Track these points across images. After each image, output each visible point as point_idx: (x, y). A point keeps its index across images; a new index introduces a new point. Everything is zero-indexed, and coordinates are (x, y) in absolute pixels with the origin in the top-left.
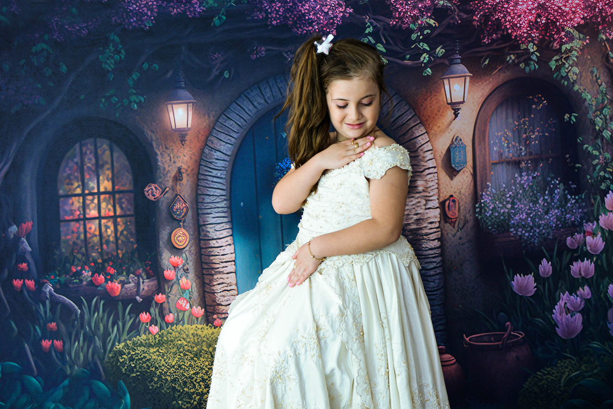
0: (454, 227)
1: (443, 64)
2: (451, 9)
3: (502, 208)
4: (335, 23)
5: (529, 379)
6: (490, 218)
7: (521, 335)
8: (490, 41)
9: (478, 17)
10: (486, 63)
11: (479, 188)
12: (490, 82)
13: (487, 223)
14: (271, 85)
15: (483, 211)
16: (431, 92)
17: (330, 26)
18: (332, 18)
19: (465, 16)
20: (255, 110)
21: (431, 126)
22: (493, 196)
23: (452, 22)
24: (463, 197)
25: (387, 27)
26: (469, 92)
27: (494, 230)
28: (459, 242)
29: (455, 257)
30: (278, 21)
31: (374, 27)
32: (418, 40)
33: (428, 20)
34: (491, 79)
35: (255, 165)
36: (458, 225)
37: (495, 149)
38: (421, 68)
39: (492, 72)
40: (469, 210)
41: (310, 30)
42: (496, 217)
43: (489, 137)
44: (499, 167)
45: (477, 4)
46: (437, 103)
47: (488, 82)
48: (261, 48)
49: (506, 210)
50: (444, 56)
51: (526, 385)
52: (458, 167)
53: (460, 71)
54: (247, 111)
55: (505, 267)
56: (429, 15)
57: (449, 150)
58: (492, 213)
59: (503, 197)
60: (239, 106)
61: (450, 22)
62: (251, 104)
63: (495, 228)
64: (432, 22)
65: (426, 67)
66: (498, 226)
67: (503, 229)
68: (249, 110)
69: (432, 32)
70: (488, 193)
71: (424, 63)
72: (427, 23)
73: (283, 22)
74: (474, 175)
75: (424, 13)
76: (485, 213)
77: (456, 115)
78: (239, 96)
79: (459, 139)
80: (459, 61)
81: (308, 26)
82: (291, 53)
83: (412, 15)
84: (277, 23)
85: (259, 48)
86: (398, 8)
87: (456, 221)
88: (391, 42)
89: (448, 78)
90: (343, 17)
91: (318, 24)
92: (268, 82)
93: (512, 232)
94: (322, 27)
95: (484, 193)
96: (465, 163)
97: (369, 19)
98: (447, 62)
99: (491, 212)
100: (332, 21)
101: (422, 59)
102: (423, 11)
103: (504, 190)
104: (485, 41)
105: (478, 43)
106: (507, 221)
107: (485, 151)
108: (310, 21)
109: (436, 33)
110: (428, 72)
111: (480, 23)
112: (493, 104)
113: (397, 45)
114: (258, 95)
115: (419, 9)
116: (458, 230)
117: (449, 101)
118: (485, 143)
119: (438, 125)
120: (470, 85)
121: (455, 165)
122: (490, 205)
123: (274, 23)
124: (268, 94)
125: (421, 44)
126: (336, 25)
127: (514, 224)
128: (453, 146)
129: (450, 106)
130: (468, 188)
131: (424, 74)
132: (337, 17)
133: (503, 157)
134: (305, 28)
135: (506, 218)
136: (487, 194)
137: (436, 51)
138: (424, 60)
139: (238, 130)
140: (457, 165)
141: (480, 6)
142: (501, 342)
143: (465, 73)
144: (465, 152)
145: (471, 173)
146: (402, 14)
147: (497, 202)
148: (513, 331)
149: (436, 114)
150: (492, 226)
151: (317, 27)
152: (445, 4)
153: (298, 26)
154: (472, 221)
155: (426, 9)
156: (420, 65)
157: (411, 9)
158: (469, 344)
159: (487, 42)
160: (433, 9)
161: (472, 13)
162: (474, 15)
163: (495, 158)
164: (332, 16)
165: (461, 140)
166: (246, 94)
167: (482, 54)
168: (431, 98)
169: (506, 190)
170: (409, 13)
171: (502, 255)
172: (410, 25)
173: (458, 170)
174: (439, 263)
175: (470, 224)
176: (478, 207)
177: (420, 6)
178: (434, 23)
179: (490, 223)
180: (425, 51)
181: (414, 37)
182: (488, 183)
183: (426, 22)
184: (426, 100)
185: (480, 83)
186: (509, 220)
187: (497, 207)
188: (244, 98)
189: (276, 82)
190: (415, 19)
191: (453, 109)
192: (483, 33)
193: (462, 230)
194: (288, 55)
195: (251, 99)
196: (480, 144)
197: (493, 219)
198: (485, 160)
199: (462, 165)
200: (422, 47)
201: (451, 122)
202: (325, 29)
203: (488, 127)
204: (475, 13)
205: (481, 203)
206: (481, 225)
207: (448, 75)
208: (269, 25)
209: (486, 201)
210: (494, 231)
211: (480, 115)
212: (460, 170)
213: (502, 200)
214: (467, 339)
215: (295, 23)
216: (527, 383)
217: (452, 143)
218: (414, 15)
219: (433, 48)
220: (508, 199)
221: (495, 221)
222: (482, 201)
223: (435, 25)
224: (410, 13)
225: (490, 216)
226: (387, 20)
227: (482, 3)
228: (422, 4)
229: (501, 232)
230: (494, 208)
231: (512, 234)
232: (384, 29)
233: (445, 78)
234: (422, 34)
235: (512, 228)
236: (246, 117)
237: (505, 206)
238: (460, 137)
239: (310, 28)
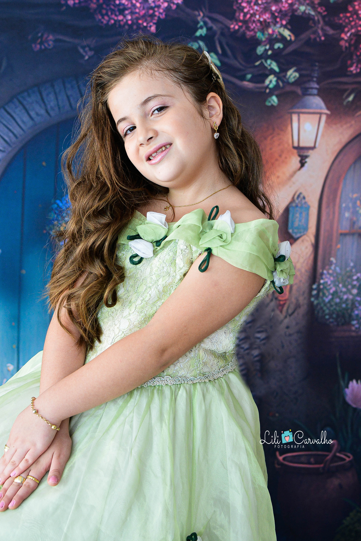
0: (281, 312)
1: (293, 93)
2: (313, 20)
3: (345, 293)
4: (155, 16)
5: (352, 514)
6: (328, 305)
7: (348, 458)
8: (358, 70)
9: (348, 34)
10: (351, 98)
11: (319, 264)
12: (351, 126)
13: (324, 311)
14: (57, 91)
15: (321, 294)
16: (274, 130)
17: (149, 19)
18: (152, 8)
19: (331, 32)
20: (31, 123)
21: (268, 174)
22: (337, 276)
23: (313, 37)
24: (298, 274)
25: (226, 33)
26: (323, 135)
27: (331, 320)
28: (285, 333)
29: (278, 350)
30: (77, 1)
31: (209, 29)
32: (264, 56)
33: (281, 30)
34: (353, 122)
35: (23, 199)
36: (287, 310)
37: (347, 215)
38: (264, 95)
39: (357, 112)
40: (304, 293)
41: (120, 21)
42: (336, 304)
43: (341, 198)
44: (348, 240)
45: (348, 18)
46: (279, 145)
47: (348, 125)
48: (48, 37)
49: (351, 297)
50: (297, 83)
51: (347, 521)
52: (296, 233)
53: (314, 105)
54: (20, 123)
55: (339, 370)
56: (284, 22)
57: (287, 210)
58: (332, 299)
59: (349, 280)
60: (9, 113)
61: (310, 39)
62: (26, 114)
63: (333, 318)
64: (287, 33)
65: (271, 94)
66: (338, 316)
67: (343, 320)
68: (23, 122)
69: (285, 47)
70: (331, 272)
71: (270, 89)
72: (281, 35)
73: (83, 4)
74: (316, 247)
75: (278, 20)
76: (322, 298)
77: (302, 164)
78: (11, 101)
79: (302, 196)
80: (315, 92)
81: (117, 13)
82: (91, 49)
83: (262, 19)
84: (75, 4)
85: (45, 36)
86: (244, 8)
87: (284, 304)
88: (229, 52)
89: (299, 113)
90: (168, 9)
91: (132, 13)
92: (53, 86)
93: (353, 325)
94: (138, 19)
95: (325, 272)
96: (306, 228)
97: (204, 16)
98: (299, 91)
99: (330, 297)
100: (151, 12)
101: (267, 82)
102: (276, 17)
103: (351, 271)
104: (352, 69)
105: (343, 71)
106: (349, 311)
107: (334, 217)
108: (121, 7)
109: (290, 49)
110: (274, 101)
111: (350, 45)
112: (351, 156)
113: (236, 58)
114: (37, 102)
115: (272, 14)
116: (286, 317)
117: (296, 144)
118: (334, 205)
119: (278, 174)
120: (325, 127)
121: (293, 231)
122: (331, 288)
123: (71, 3)
124: (52, 102)
125: (269, 61)
126: (156, 18)
127: (357, 315)
128: (294, 205)
129: (295, 151)
130: (306, 262)
131: (268, 104)
132: (159, 7)
133: (356, 227)
134: (113, 16)
135: (349, 306)
136: (328, 273)
137: (286, 74)
138: (269, 85)
139: (4, 148)
140: (295, 231)
141: (353, 21)
142: (322, 466)
143: (321, 108)
144: (308, 215)
145: (312, 244)
146: (248, 16)
147: (341, 285)
148: (340, 452)
149: (277, 160)
150: (330, 315)
151: (129, 17)
152: (307, 12)
153: (104, 12)
154: (305, 306)
155: (282, 15)
156: (263, 90)
157: (262, 12)
158: (282, 464)
159: (354, 72)
160: (291, 16)
161: (340, 28)
162: (343, 31)
163: (345, 226)
164: (153, 5)
165: (304, 198)
166: (20, 99)
167: (346, 87)
168: (273, 138)
169: (354, 270)
170: (257, 17)
171: (337, 355)
172: (256, 33)
173: (295, 236)
174: (256, 356)
175: (303, 310)
176: (315, 289)
177: (274, 8)
178: (290, 36)
179: (327, 311)
180: (272, 72)
181: (260, 50)
182: (332, 259)
183: (279, 32)
184: (265, 139)
185: (338, 125)
186: (352, 310)
187: (339, 291)
188: (17, 103)
189: (65, 87)
190: (265, 25)
191: (300, 156)
192: (351, 58)
193: (292, 317)
194: (86, 52)
195: (27, 107)
196: (328, 206)
197: (331, 306)
198: (332, 227)
199: (302, 231)
200: (270, 65)
201: (295, 173)
202: (140, 22)
203: (341, 186)
204: (344, 30)
205: (319, 284)
206: (316, 312)
207: (298, 108)
208: (62, 6)
209: (326, 282)
210: (332, 322)
211: (333, 168)
212: (298, 238)
213: (347, 283)
214: (281, 458)
215: (100, 7)
216: (348, 518)
217: (293, 200)
218: (265, 20)
219: (284, 70)
220: (355, 283)
221: (335, 309)
222: (322, 281)
223: (291, 39)
224: (260, 17)
225: (329, 302)
226: (227, 22)
227: (355, 17)
228: (277, 7)
229: (340, 324)
230: (336, 292)
231: (353, 328)
232: (222, 34)
233: (295, 113)
234: (272, 48)
235: (353, 320)
236: (17, 130)
237: (349, 291)
238: (305, 194)
239: (121, 18)
